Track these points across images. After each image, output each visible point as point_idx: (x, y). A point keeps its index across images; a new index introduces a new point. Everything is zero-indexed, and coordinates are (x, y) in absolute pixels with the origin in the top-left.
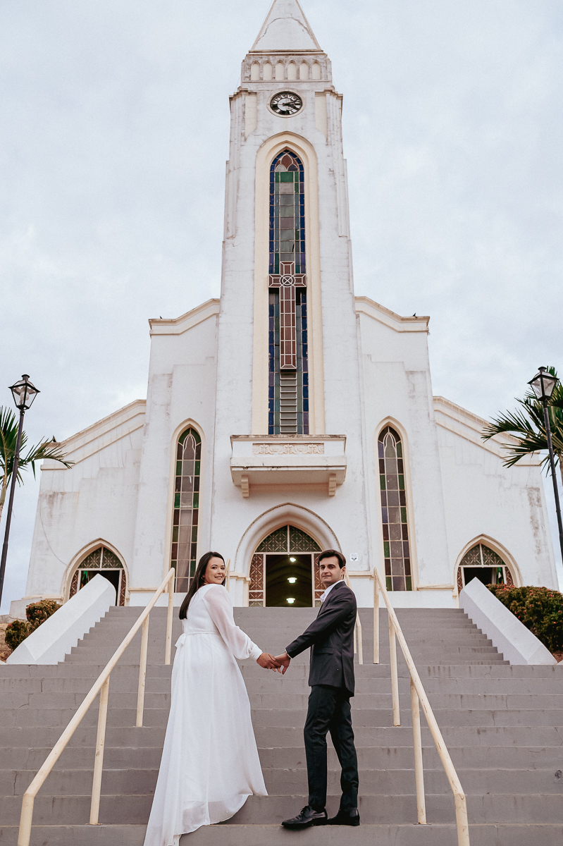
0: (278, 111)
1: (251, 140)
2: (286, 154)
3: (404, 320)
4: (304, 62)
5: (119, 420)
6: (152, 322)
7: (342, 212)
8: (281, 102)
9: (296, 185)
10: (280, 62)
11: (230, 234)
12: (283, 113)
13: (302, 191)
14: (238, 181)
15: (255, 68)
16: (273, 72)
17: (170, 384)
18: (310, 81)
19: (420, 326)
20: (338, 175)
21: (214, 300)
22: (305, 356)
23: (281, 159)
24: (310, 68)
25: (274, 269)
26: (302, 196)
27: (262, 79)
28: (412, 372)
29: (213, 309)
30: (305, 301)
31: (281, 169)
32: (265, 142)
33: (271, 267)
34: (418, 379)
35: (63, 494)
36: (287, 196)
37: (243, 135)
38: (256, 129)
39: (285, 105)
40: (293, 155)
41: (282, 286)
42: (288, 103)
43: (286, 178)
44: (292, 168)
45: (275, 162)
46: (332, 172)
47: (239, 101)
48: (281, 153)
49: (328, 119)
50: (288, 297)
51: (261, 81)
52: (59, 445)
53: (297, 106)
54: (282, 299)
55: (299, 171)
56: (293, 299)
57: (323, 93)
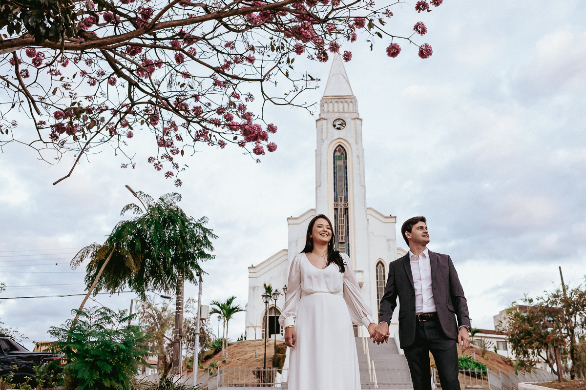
0: (336, 128)
1: (325, 142)
2: (340, 147)
3: (386, 218)
4: (346, 102)
5: (277, 257)
6: (288, 219)
7: (362, 175)
8: (337, 123)
9: (344, 161)
10: (336, 102)
11: (318, 184)
12: (339, 129)
13: (346, 164)
14: (321, 161)
15: (325, 105)
16: (333, 107)
17: (297, 245)
18: (349, 112)
19: (393, 220)
20: (360, 158)
21: (312, 210)
22: (348, 236)
23: (337, 149)
24: (348, 105)
25: (336, 200)
26: (346, 167)
27: (329, 111)
28: (389, 240)
29: (312, 213)
30: (348, 213)
31: (338, 154)
32: (331, 143)
33: (335, 198)
34: (391, 242)
35: (258, 287)
36: (340, 166)
37: (322, 139)
38: (327, 137)
39: (338, 125)
40: (343, 147)
41: (339, 207)
42: (340, 124)
43: (340, 158)
44: (342, 154)
45: (335, 151)
46: (358, 156)
47: (319, 122)
48: (337, 147)
49: (356, 131)
50: (341, 212)
51: (328, 112)
52: (255, 267)
53: (344, 125)
54: (339, 213)
55: (345, 155)
56: (343, 213)
57: (355, 119)
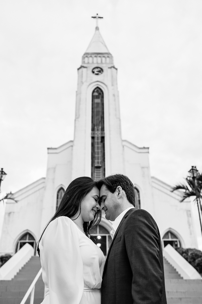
0: (95, 73)
1: (85, 84)
2: (98, 89)
3: (140, 148)
4: (104, 57)
6: (48, 149)
7: (117, 109)
8: (96, 71)
9: (101, 100)
10: (96, 57)
11: (77, 117)
12: (97, 74)
13: (103, 101)
14: (80, 99)
15: (86, 59)
16: (93, 60)
17: (54, 171)
18: (106, 63)
19: (146, 150)
20: (116, 96)
21: (71, 141)
22: (104, 161)
24: (106, 59)
25: (93, 129)
26: (103, 103)
28: (143, 168)
29: (71, 144)
30: (104, 141)
31: (96, 94)
32: (90, 84)
34: (145, 170)
35: (14, 212)
36: (98, 104)
37: (82, 82)
38: (86, 80)
40: (100, 89)
41: (96, 136)
42: (98, 71)
43: (97, 97)
44: (100, 94)
45: (94, 91)
46: (114, 95)
47: (80, 70)
48: (95, 89)
49: (112, 76)
50: (98, 139)
51: (88, 63)
52: (13, 194)
53: (102, 72)
54: (96, 140)
55: (102, 95)
56: (100, 140)
57: (111, 68)
